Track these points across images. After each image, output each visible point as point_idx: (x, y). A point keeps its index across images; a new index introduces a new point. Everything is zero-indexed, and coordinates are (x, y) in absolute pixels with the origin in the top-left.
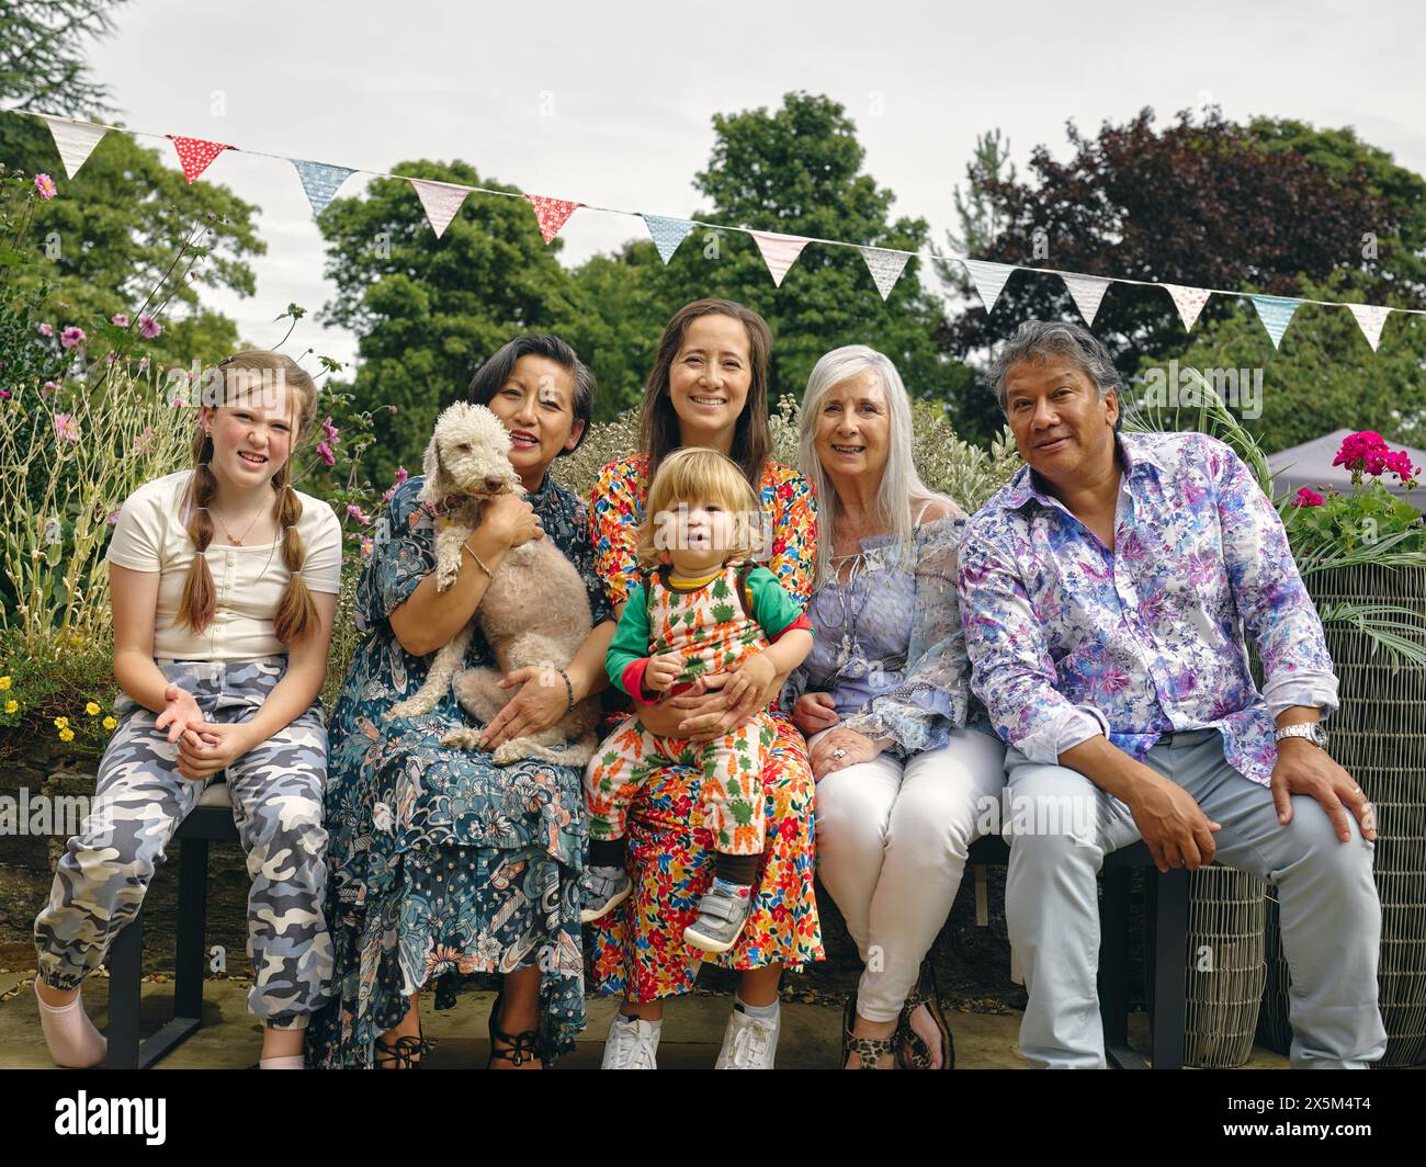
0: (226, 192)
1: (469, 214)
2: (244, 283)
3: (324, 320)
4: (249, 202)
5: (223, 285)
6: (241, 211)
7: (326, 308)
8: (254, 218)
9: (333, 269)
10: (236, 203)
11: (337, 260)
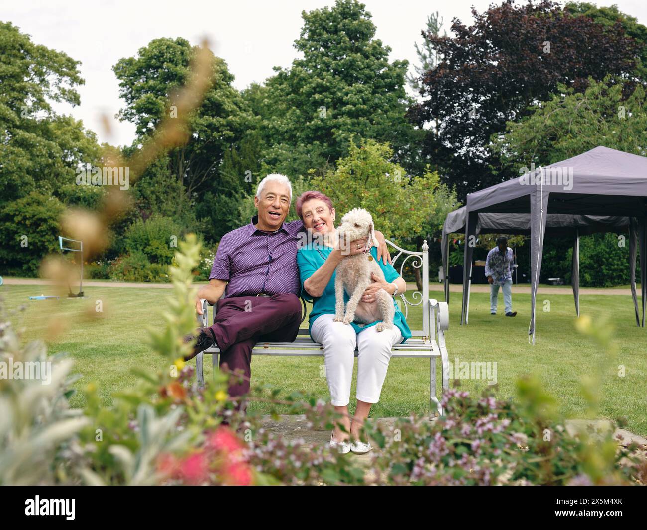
0: (64, 55)
1: (185, 64)
2: (75, 99)
3: (120, 117)
4: (75, 59)
5: (64, 101)
6: (71, 64)
7: (121, 112)
8: (78, 67)
9: (124, 93)
10: (69, 60)
11: (125, 88)
